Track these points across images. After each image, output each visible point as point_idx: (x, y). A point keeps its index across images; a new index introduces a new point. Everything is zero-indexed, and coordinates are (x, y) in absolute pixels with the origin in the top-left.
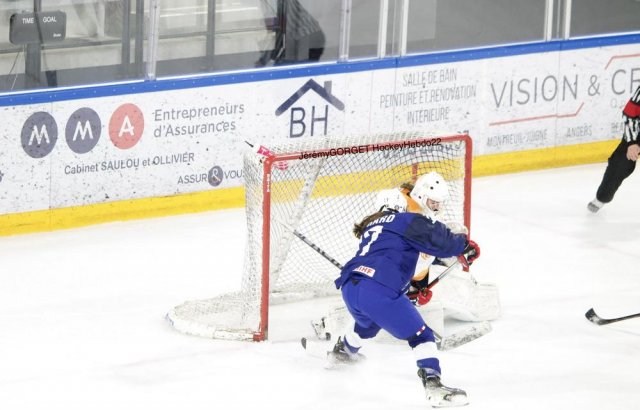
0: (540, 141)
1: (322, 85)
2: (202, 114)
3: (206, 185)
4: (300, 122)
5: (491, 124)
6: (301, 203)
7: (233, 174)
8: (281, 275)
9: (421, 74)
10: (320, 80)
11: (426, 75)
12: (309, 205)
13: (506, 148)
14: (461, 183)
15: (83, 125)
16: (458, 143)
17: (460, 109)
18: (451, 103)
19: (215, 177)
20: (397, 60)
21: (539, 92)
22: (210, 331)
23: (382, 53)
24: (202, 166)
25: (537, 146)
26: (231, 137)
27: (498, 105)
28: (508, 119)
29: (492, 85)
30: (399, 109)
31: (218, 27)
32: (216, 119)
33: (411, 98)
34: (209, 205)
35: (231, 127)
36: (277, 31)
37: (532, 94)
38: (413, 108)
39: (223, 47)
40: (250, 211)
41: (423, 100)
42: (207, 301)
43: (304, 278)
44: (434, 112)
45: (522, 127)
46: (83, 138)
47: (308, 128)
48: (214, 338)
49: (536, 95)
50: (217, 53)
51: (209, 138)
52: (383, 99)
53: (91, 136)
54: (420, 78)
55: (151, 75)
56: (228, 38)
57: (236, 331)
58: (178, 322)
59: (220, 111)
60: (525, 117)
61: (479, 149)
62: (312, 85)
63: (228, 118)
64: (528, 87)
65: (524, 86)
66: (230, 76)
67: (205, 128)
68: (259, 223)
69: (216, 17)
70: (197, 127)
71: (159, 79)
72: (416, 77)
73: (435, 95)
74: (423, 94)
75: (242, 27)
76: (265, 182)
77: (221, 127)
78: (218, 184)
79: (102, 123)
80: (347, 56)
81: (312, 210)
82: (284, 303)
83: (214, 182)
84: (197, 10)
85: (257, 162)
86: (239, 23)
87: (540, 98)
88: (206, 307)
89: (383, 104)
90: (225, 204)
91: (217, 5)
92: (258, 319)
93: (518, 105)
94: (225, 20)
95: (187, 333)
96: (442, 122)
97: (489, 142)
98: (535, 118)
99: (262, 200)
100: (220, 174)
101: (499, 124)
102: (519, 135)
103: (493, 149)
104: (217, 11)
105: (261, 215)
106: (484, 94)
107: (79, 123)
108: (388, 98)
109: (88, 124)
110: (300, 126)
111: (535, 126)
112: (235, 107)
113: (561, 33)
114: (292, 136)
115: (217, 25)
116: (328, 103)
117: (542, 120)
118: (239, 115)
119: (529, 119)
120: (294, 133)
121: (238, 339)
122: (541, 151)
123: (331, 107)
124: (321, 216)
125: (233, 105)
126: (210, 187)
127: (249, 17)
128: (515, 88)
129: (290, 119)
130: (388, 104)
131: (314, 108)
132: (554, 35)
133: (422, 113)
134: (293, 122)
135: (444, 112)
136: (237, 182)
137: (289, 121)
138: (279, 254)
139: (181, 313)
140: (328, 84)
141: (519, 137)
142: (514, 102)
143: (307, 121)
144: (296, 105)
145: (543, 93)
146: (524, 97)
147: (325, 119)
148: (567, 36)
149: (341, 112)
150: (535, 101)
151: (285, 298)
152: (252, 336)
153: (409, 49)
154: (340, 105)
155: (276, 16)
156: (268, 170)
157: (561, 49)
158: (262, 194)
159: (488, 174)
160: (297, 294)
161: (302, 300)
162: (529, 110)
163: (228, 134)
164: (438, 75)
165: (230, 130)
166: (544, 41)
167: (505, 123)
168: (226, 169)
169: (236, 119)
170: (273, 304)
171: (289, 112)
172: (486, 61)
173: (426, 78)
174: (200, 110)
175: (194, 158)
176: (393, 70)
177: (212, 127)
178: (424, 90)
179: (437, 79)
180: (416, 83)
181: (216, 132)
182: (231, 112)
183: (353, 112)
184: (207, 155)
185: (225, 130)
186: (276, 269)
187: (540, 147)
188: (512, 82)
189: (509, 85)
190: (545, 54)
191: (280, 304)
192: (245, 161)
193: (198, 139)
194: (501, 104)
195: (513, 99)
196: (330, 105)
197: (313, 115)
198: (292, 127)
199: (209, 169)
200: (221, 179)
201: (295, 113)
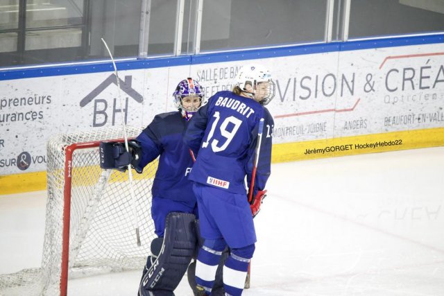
0: (319, 133)
1: (123, 80)
2: (12, 105)
3: (15, 169)
4: (102, 112)
6: (101, 186)
7: (40, 160)
8: (81, 252)
9: (213, 70)
10: (122, 75)
11: (217, 72)
12: (108, 189)
13: (289, 138)
19: (23, 162)
20: (191, 57)
21: (320, 88)
23: (178, 51)
24: (11, 151)
25: (317, 137)
26: (40, 125)
27: (282, 100)
28: (292, 112)
29: (277, 81)
31: (29, 25)
32: (25, 109)
34: (18, 188)
35: (38, 116)
36: (83, 29)
37: (313, 90)
39: (33, 43)
40: (51, 195)
42: (12, 275)
43: (102, 254)
45: (303, 120)
47: (110, 119)
49: (316, 90)
50: (27, 49)
51: (18, 126)
54: (213, 74)
56: (37, 35)
59: (29, 102)
62: (113, 79)
64: (310, 84)
65: (306, 82)
66: (39, 70)
67: (15, 117)
69: (27, 15)
70: (8, 116)
72: (209, 73)
74: (215, 89)
75: (51, 25)
76: (67, 168)
77: (29, 116)
78: (26, 168)
80: (146, 53)
81: (110, 193)
82: (83, 277)
83: (22, 166)
84: (10, 9)
85: (59, 149)
86: (48, 21)
87: (320, 93)
88: (11, 281)
90: (32, 186)
91: (27, 5)
93: (300, 100)
94: (35, 18)
98: (315, 112)
100: (28, 158)
101: (283, 116)
103: (277, 139)
104: (27, 10)
110: (102, 116)
111: (315, 119)
112: (43, 98)
113: (340, 36)
114: (95, 125)
115: (27, 23)
116: (128, 96)
117: (321, 114)
118: (47, 105)
119: (310, 113)
120: (97, 122)
122: (321, 141)
123: (131, 100)
124: (118, 199)
125: (41, 95)
126: (18, 170)
127: (57, 16)
128: (298, 84)
129: (93, 109)
131: (115, 100)
132: (334, 37)
134: (96, 112)
136: (43, 166)
137: (93, 111)
138: (80, 232)
140: (129, 78)
141: (301, 129)
142: (297, 97)
143: (109, 111)
144: (98, 97)
145: (323, 90)
146: (306, 93)
147: (126, 110)
148: (345, 38)
149: (141, 104)
150: (316, 97)
151: (84, 273)
153: (202, 49)
154: (139, 98)
155: (82, 16)
156: (69, 156)
157: (340, 49)
158: (63, 177)
160: (95, 269)
161: (99, 274)
162: (309, 105)
163: (36, 123)
164: (228, 71)
165: (38, 119)
166: (325, 42)
167: (288, 116)
168: (33, 155)
169: (44, 110)
170: (72, 279)
171: (92, 103)
172: (272, 59)
173: (218, 74)
174: (10, 100)
175: (4, 144)
176: (189, 66)
177: (21, 115)
178: (216, 85)
179: (228, 75)
180: (208, 78)
181: (25, 120)
182: (39, 103)
183: (151, 104)
184: (16, 142)
185: (34, 119)
186: (76, 246)
187: (319, 138)
188: (295, 79)
189: (292, 82)
190: (325, 54)
191: (80, 278)
192: (49, 149)
193: (8, 127)
194: (285, 99)
195: (296, 94)
196: (130, 98)
197: (114, 106)
198: (95, 117)
199: (19, 154)
200: (29, 163)
201: (98, 104)
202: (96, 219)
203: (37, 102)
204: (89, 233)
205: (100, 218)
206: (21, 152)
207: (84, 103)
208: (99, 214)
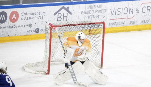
0: (123, 25)
1: (66, 8)
2: (34, 14)
3: (35, 33)
4: (60, 17)
5: (110, 20)
7: (42, 30)
8: (54, 57)
9: (92, 6)
10: (66, 6)
11: (94, 6)
13: (114, 26)
14: (102, 35)
15: (3, 16)
16: (101, 24)
17: (102, 15)
18: (100, 14)
19: (37, 31)
20: (86, 2)
21: (123, 11)
22: (34, 72)
24: (34, 28)
27: (112, 15)
28: (115, 18)
29: (111, 9)
30: (86, 15)
32: (38, 16)
33: (89, 12)
34: (35, 38)
35: (42, 18)
37: (121, 12)
38: (90, 15)
40: (46, 40)
41: (93, 13)
42: (34, 63)
43: (60, 58)
44: (95, 16)
45: (118, 21)
46: (2, 19)
47: (62, 19)
48: (35, 73)
49: (122, 12)
51: (36, 21)
52: (82, 12)
53: (5, 19)
54: (92, 7)
55: (21, 3)
57: (41, 72)
58: (26, 69)
59: (39, 14)
60: (119, 18)
61: (107, 26)
63: (41, 15)
64: (120, 10)
65: (119, 10)
66: (42, 4)
67: (35, 18)
68: (48, 43)
70: (33, 17)
71: (23, 5)
72: (91, 7)
73: (96, 11)
74: (93, 11)
76: (51, 33)
77: (39, 18)
78: (38, 33)
79: (8, 16)
85: (48, 27)
87: (123, 13)
88: (34, 65)
89: (82, 13)
90: (40, 38)
92: (47, 69)
95: (28, 72)
96: (97, 19)
97: (110, 25)
98: (122, 19)
99: (49, 37)
100: (39, 30)
101: (112, 20)
102: (117, 23)
103: (110, 26)
105: (49, 41)
106: (109, 12)
107: (2, 15)
108: (84, 12)
109: (4, 16)
110: (60, 18)
112: (43, 13)
114: (58, 21)
116: (67, 12)
120: (58, 20)
121: (42, 74)
122: (123, 27)
123: (69, 14)
126: (36, 33)
128: (117, 10)
130: (83, 13)
131: (64, 14)
133: (92, 16)
134: (58, 17)
135: (98, 16)
136: (43, 32)
137: (57, 17)
138: (53, 52)
139: (27, 67)
140: (68, 7)
141: (117, 24)
142: (116, 14)
143: (62, 17)
145: (124, 12)
146: (119, 13)
147: (67, 17)
149: (71, 15)
150: (122, 14)
151: (54, 64)
152: (45, 73)
154: (71, 13)
156: (51, 29)
158: (49, 36)
159: (109, 33)
160: (58, 62)
161: (59, 64)
162: (120, 16)
163: (41, 20)
164: (97, 6)
165: (41, 19)
167: (114, 19)
168: (40, 29)
169: (43, 16)
170: (51, 65)
171: (57, 14)
172: (109, 3)
173: (94, 7)
174: (34, 13)
175: (32, 26)
176: (85, 4)
177: (37, 18)
178: (93, 10)
179: (96, 7)
180: (91, 8)
181: (38, 19)
182: (42, 14)
183: (74, 15)
184: (35, 25)
185: (40, 19)
186: (52, 55)
187: (123, 26)
188: (116, 9)
189: (115, 10)
190: (125, 2)
191: (53, 65)
192: (45, 27)
193: (33, 21)
194: (113, 14)
195: (116, 13)
196: (68, 13)
197: (64, 15)
198: (58, 18)
199: (36, 29)
200: (39, 31)
201: (59, 15)
202: (58, 48)
203: (41, 14)
204: (56, 52)
205: (60, 47)
206: (37, 28)
207: (55, 14)
208: (59, 46)
